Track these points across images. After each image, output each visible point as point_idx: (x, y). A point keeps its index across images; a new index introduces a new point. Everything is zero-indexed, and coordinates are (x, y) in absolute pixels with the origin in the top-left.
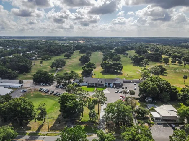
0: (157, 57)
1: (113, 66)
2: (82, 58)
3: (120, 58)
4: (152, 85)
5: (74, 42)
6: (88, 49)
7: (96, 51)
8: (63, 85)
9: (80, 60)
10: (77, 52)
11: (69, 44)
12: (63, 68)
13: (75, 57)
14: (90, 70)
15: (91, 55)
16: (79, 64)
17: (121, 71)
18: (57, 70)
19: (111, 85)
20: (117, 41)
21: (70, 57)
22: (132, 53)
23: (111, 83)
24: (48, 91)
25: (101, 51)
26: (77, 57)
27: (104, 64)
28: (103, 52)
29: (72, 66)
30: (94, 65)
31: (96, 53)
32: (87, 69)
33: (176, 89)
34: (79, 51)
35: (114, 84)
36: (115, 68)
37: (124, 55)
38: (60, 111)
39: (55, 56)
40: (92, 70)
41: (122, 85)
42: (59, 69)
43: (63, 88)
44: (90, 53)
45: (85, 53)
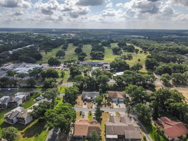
0: (131, 49)
1: (98, 55)
2: (76, 49)
3: (104, 50)
4: (117, 63)
5: (65, 35)
6: (79, 43)
7: (86, 44)
8: (67, 66)
9: (75, 51)
10: (70, 45)
11: (61, 37)
12: (64, 57)
13: (71, 49)
14: (83, 57)
15: (82, 47)
16: (75, 54)
17: (103, 58)
18: (60, 58)
19: (96, 65)
20: (106, 34)
21: (66, 49)
22: (115, 45)
23: (96, 64)
24: (60, 69)
25: (91, 44)
26: (72, 49)
27: (92, 53)
28: (92, 45)
29: (70, 55)
30: (85, 54)
31: (86, 45)
32: (81, 57)
33: (128, 65)
34: (72, 44)
35: (98, 65)
36: (99, 56)
37: (108, 48)
38: (70, 75)
39: (54, 48)
40: (84, 57)
41: (103, 65)
42: (61, 57)
43: (68, 67)
44: (82, 46)
45: (77, 46)
